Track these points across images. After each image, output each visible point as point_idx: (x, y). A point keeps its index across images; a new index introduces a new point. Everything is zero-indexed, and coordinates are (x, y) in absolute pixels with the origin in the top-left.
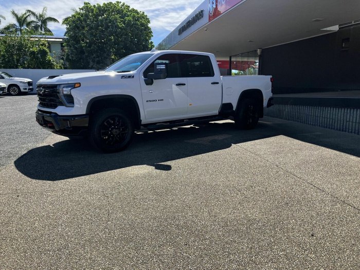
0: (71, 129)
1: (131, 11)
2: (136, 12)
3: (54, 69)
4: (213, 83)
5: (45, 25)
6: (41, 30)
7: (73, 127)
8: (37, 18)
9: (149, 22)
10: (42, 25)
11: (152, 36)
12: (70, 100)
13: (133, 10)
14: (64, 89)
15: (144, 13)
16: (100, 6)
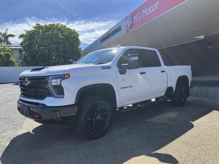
0: (61, 120)
1: (67, 29)
2: (70, 30)
3: (15, 66)
4: (162, 72)
5: (7, 39)
6: (4, 43)
7: (62, 118)
8: (2, 36)
9: (78, 36)
10: (4, 40)
11: (80, 44)
12: (60, 91)
13: (68, 29)
14: (53, 81)
15: (75, 30)
16: (47, 26)
